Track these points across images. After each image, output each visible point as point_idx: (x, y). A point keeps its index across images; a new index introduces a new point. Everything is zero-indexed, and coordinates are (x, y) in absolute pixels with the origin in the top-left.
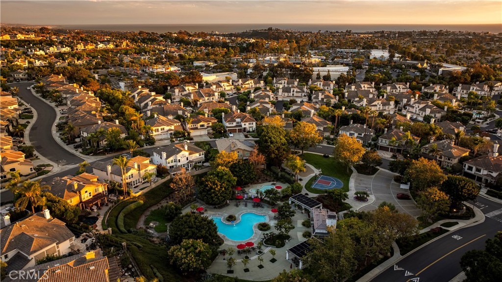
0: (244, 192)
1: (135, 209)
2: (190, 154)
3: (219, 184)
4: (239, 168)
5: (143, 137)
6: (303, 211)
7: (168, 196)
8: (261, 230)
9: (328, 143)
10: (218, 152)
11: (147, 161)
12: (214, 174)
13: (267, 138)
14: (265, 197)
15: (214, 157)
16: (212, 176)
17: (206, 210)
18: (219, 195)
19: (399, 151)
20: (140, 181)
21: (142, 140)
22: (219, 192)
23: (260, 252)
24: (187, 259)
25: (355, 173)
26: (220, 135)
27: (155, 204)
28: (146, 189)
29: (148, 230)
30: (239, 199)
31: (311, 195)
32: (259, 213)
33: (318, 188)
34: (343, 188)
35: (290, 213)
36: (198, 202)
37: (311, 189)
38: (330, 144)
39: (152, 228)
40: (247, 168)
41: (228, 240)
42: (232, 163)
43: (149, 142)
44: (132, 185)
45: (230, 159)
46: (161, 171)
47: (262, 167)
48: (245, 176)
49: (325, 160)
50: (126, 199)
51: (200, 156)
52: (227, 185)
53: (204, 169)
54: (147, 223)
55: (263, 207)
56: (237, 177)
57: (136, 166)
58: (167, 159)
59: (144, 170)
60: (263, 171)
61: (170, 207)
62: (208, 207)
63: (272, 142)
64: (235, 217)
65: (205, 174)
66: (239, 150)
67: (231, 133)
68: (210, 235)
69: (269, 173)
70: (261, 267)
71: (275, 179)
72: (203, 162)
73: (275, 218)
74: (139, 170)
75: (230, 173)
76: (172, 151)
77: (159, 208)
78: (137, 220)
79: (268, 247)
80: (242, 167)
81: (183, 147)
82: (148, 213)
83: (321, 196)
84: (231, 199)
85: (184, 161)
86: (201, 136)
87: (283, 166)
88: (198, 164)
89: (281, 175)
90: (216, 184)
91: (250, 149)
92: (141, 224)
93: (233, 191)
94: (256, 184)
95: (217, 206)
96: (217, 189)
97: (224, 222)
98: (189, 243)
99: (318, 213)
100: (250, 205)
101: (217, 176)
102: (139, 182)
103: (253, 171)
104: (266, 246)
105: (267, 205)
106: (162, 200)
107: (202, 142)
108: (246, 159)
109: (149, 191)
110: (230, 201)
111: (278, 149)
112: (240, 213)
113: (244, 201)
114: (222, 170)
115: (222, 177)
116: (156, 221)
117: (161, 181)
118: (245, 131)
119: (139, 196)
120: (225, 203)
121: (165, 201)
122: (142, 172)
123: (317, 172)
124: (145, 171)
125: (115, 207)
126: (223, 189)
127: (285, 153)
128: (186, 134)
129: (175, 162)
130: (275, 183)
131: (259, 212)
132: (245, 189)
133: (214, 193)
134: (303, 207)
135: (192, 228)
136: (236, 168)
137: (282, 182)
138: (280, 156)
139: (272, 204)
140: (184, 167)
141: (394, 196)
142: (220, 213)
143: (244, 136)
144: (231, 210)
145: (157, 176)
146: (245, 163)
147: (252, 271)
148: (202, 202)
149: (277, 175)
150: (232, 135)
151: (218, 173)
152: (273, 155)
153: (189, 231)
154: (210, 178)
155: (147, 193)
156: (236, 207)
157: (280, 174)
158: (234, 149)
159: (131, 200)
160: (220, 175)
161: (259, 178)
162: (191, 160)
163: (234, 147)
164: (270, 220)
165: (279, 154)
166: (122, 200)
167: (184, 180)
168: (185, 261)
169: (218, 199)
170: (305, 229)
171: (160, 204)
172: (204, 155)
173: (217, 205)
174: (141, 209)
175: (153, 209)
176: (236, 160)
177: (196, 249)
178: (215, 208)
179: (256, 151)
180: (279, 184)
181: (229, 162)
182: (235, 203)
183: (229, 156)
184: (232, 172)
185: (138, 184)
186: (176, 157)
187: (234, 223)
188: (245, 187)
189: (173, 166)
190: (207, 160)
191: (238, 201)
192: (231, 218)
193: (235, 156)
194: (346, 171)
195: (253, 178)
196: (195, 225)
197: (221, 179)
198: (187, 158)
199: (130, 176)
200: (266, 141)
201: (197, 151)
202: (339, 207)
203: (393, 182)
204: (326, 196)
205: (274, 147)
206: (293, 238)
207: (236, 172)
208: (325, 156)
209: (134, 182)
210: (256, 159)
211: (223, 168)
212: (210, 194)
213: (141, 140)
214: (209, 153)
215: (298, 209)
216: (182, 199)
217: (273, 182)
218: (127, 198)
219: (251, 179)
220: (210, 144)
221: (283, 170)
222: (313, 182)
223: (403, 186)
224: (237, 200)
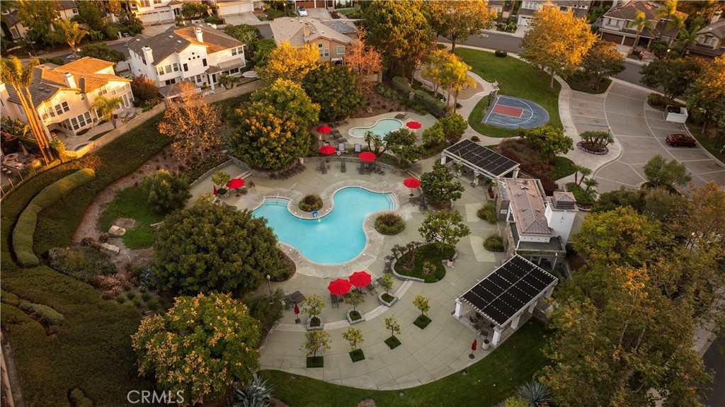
0: (337, 138)
1: (73, 192)
2: (210, 51)
3: (277, 122)
4: (324, 82)
5: (114, 19)
6: (476, 182)
7: (160, 151)
8: (383, 232)
9: (500, 28)
10: (275, 46)
11: (109, 70)
12: (265, 97)
13: (384, 11)
14: (387, 148)
15: (266, 59)
16: (260, 104)
17: (251, 184)
18: (279, 149)
19: (643, 42)
20: (92, 117)
21: (114, 25)
22: (279, 142)
23: (387, 298)
24: (183, 371)
25: (565, 91)
26: (281, 13)
27: (127, 175)
28: (103, 137)
29: (105, 245)
30: (328, 155)
31: (486, 141)
32: (375, 188)
33: (498, 123)
34: (549, 124)
35: (450, 191)
36: (232, 163)
37: (483, 126)
38: (503, 30)
39: (118, 237)
40: (341, 82)
41: (307, 264)
42: (308, 70)
43: (130, 29)
44: (70, 129)
45: (304, 62)
46: (143, 93)
47: (375, 78)
48: (339, 101)
49: (500, 61)
50: (48, 167)
51: (235, 57)
52: (297, 124)
53: (245, 87)
54: (104, 224)
55: (382, 173)
56: (321, 102)
57: (72, 82)
58: (155, 63)
59: (96, 91)
60: (376, 87)
61: (157, 184)
62: (256, 176)
63: (395, 22)
64: (320, 199)
65: (246, 97)
66: (321, 42)
67: (301, 9)
68: (256, 266)
69: (389, 93)
70: (393, 343)
71: (401, 104)
72: (243, 70)
73: (413, 201)
74: (83, 92)
75: (304, 94)
76: (166, 46)
77: (136, 184)
78: (77, 219)
79: (404, 280)
80: (330, 80)
81: (194, 35)
82: (108, 198)
83: (508, 142)
84: (309, 156)
85: (196, 69)
86: (240, 15)
87: (418, 76)
88: (230, 75)
89: (415, 97)
90: (272, 124)
91: (346, 39)
92: (89, 230)
93: (312, 136)
94: (361, 116)
95: (276, 173)
96: (272, 135)
97: (295, 214)
98: (189, 316)
99: (520, 192)
100: (352, 167)
101: (274, 101)
102: (89, 121)
103: (355, 89)
104: (399, 278)
105: (392, 167)
106: (144, 162)
107: (241, 27)
108: (338, 62)
109: (112, 143)
110: (307, 159)
111: (409, 36)
112: (329, 189)
113: (340, 159)
114: (284, 89)
115: (284, 106)
116: (129, 217)
117: (143, 116)
118: (331, 6)
119: (84, 156)
120: (294, 164)
121: (154, 165)
122: (92, 96)
123: (488, 88)
124: (100, 94)
125: (16, 190)
126: (289, 135)
127: (423, 45)
128: (210, 11)
129: (176, 69)
130: (403, 113)
131: (373, 185)
132: (338, 129)
133: (266, 144)
134: (477, 173)
135: (206, 250)
136: (316, 82)
137: (418, 111)
138: (414, 54)
139: (403, 165)
140: (199, 81)
141: (660, 140)
142: (284, 190)
143: (329, 16)
144: (308, 182)
145: (136, 105)
146: (335, 71)
147: (372, 358)
148: (242, 163)
149: (407, 96)
150: (303, 13)
151: (276, 96)
152: (399, 52)
153: (198, 260)
154: (255, 109)
155: (107, 148)
156: (319, 174)
157: (412, 94)
158: (311, 39)
159: (64, 167)
160: (280, 99)
161: (369, 104)
162: (215, 64)
163: (311, 34)
164: (402, 205)
165: (411, 49)
166: (39, 168)
167: (192, 116)
168: (175, 378)
169: (278, 158)
170: (489, 229)
171: (141, 172)
172: (243, 55)
173: (275, 170)
174: (88, 192)
175: (122, 185)
176: (317, 63)
177: (210, 332)
178: (273, 176)
179: (361, 44)
180: (412, 117)
181: (301, 69)
182: (318, 164)
183: (300, 56)
184: (308, 92)
185: (87, 126)
186: (177, 58)
187: (320, 214)
188: (338, 125)
189: (173, 81)
190: (250, 67)
191: (324, 158)
192: (311, 204)
193: (314, 55)
194: (549, 85)
195: (355, 105)
196: (214, 242)
197: (283, 109)
198: (204, 61)
199: (57, 107)
200: (382, 19)
201: (226, 45)
202: (552, 167)
203: (647, 107)
204: (519, 142)
205: (402, 32)
206: (463, 255)
207: (317, 90)
208: (498, 55)
209: (74, 120)
210: (362, 60)
211: (286, 83)
212: (258, 149)
213: (111, 23)
214: (255, 48)
215: (463, 175)
216: (194, 159)
217: (397, 113)
218: (53, 164)
219: (352, 107)
220: (257, 31)
221: (417, 85)
222: (485, 111)
223: (672, 117)
224: (324, 155)
